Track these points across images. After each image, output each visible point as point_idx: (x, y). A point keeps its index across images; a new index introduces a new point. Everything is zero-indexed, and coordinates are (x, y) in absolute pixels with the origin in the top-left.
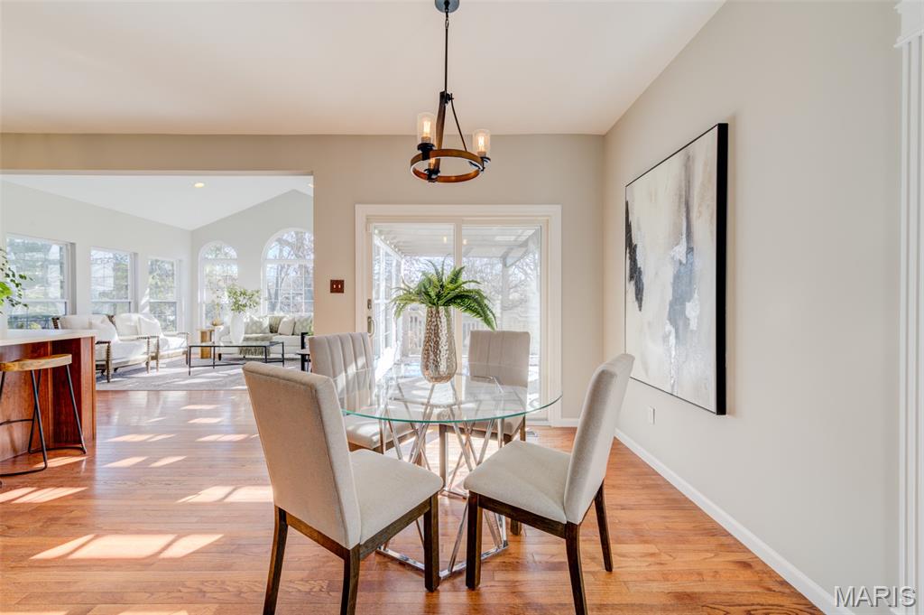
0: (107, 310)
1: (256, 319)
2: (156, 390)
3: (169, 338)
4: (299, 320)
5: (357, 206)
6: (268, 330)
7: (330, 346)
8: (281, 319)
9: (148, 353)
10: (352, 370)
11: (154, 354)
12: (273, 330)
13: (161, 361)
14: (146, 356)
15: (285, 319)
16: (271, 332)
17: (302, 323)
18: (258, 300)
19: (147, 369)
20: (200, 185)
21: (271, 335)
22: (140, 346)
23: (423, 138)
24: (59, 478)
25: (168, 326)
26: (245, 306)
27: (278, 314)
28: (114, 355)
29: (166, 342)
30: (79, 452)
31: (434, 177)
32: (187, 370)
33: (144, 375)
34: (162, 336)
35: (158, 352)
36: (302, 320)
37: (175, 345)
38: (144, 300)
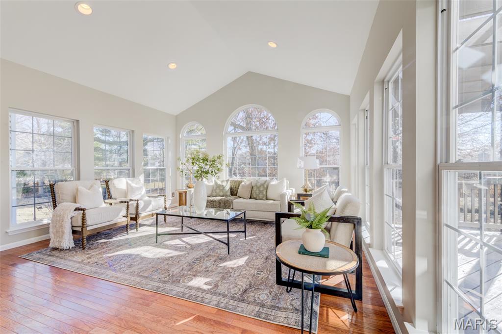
1: (219, 182)
4: (256, 185)
6: (229, 193)
8: (240, 183)
11: (134, 216)
12: (234, 192)
15: (243, 183)
16: (232, 194)
17: (258, 188)
18: (219, 166)
21: (232, 198)
26: (207, 173)
27: (238, 178)
35: (137, 214)
36: (259, 184)
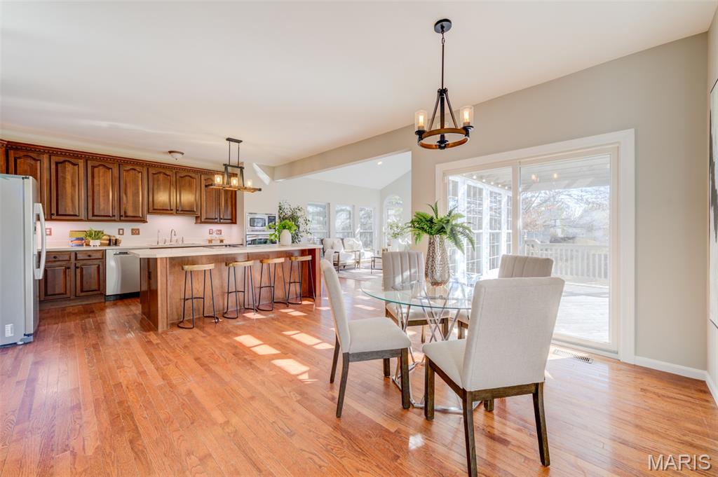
0: (341, 236)
2: (359, 281)
3: (365, 252)
5: (437, 166)
7: (401, 258)
9: (355, 259)
10: (407, 274)
11: (358, 260)
13: (361, 264)
14: (354, 261)
19: (354, 268)
20: (380, 163)
22: (351, 256)
23: (419, 127)
24: (303, 309)
25: (366, 245)
28: (341, 259)
29: (363, 253)
30: (312, 300)
31: (443, 145)
32: (370, 270)
33: (353, 271)
34: (362, 251)
35: (360, 260)
37: (368, 255)
38: (358, 230)
